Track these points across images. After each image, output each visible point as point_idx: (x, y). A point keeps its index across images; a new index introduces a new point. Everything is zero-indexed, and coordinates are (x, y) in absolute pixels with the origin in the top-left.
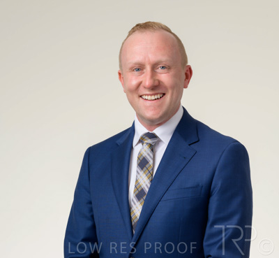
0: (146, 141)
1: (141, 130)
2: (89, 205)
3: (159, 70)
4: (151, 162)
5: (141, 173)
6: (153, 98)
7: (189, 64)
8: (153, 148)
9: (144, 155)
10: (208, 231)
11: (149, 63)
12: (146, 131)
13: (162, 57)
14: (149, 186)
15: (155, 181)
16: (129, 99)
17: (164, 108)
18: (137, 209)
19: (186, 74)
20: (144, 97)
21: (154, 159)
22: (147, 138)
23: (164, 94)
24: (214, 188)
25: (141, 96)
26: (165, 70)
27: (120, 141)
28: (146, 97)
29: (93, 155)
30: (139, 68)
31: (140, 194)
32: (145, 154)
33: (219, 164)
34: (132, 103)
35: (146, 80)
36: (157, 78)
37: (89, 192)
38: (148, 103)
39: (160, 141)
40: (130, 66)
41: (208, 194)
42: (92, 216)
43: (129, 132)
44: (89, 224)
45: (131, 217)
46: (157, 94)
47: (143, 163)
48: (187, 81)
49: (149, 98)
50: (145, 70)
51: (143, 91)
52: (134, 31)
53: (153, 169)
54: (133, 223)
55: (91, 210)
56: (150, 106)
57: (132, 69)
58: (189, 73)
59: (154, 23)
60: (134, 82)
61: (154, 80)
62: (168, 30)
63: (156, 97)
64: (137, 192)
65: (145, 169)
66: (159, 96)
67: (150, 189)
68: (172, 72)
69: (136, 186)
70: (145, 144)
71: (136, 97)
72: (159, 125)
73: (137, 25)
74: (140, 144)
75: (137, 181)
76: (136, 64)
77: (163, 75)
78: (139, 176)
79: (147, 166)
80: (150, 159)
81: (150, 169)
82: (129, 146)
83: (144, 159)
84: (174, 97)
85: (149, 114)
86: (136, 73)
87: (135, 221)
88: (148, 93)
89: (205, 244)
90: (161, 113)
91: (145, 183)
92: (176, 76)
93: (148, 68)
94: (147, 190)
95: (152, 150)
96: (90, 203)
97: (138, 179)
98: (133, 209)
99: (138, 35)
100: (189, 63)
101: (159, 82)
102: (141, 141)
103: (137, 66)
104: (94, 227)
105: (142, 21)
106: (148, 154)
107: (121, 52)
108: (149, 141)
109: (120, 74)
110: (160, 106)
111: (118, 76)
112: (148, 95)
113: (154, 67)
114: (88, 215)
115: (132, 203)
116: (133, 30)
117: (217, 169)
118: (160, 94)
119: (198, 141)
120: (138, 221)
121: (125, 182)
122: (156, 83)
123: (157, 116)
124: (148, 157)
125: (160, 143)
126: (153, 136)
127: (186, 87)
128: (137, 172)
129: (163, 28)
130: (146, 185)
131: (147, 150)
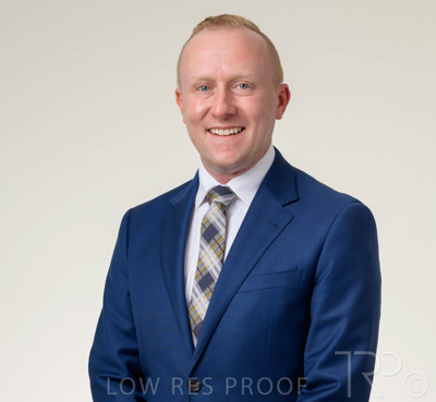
0: (215, 200)
1: (208, 182)
3: (238, 90)
4: (222, 232)
5: (207, 248)
6: (227, 132)
7: (284, 82)
8: (225, 210)
9: (211, 221)
11: (223, 79)
12: (217, 184)
13: (244, 70)
17: (243, 149)
18: (200, 305)
19: (280, 97)
20: (213, 131)
21: (227, 227)
22: (216, 194)
23: (243, 129)
24: (321, 273)
25: (209, 130)
26: (247, 91)
27: (176, 200)
28: (217, 132)
30: (207, 86)
31: (205, 280)
32: (213, 219)
33: (329, 235)
34: (195, 141)
35: (217, 104)
36: (234, 103)
38: (219, 140)
39: (236, 198)
40: (192, 81)
41: (312, 281)
42: (132, 315)
46: (233, 128)
47: (210, 233)
48: (282, 108)
49: (221, 132)
50: (215, 89)
51: (211, 122)
52: (201, 29)
53: (225, 243)
54: (193, 327)
56: (222, 145)
57: (196, 88)
58: (284, 96)
59: (233, 16)
60: (199, 109)
61: (229, 106)
62: (255, 29)
63: (232, 131)
64: (200, 277)
65: (213, 241)
66: (236, 131)
68: (257, 94)
69: (198, 269)
70: (213, 204)
71: (201, 131)
72: (237, 174)
73: (207, 19)
74: (207, 204)
75: (200, 260)
76: (202, 79)
77: (243, 98)
78: (203, 253)
79: (216, 237)
80: (221, 227)
81: (221, 242)
83: (211, 225)
84: (259, 133)
85: (222, 157)
86: (202, 94)
87: (198, 322)
88: (219, 125)
89: (306, 354)
90: (238, 156)
91: (214, 265)
92: (265, 101)
93: (221, 86)
94: (217, 276)
95: (225, 213)
97: (200, 257)
99: (208, 35)
101: (236, 109)
102: (208, 199)
103: (203, 83)
105: (215, 14)
106: (218, 219)
107: (179, 61)
108: (220, 199)
109: (178, 94)
110: (236, 145)
112: (219, 128)
113: (230, 84)
115: (193, 295)
116: (200, 27)
117: (326, 244)
118: (238, 127)
119: (297, 200)
121: (179, 262)
122: (232, 111)
124: (218, 223)
125: (238, 203)
126: (226, 191)
127: (279, 117)
128: (201, 246)
129: (246, 25)
130: (215, 267)
131: (216, 212)
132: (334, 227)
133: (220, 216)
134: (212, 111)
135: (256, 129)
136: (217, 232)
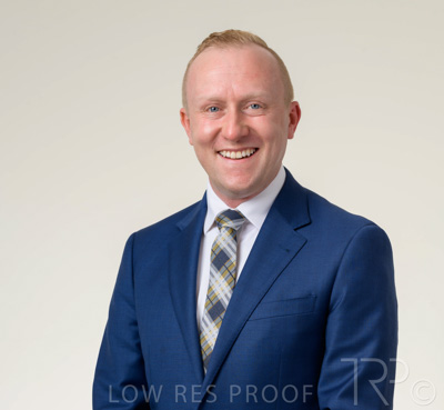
0: (225, 225)
1: (217, 206)
2: (133, 328)
3: (250, 110)
4: (233, 258)
5: (218, 275)
6: (239, 155)
8: (236, 235)
9: (222, 247)
10: (326, 369)
11: (234, 100)
12: (226, 207)
14: (230, 296)
15: (239, 289)
16: (198, 156)
17: (257, 172)
18: (211, 333)
19: (291, 115)
20: (224, 153)
21: (238, 254)
22: (226, 219)
23: (257, 149)
24: (335, 300)
25: (218, 152)
26: (259, 111)
27: (183, 224)
28: (228, 154)
29: (139, 246)
30: (217, 107)
31: (215, 311)
32: (223, 245)
33: (344, 260)
34: (204, 163)
35: (229, 125)
36: (246, 123)
37: (133, 307)
38: (230, 164)
39: (247, 223)
40: (202, 103)
41: (326, 309)
42: (139, 345)
43: (198, 209)
44: (133, 357)
45: (200, 348)
46: (245, 149)
47: (220, 260)
48: (292, 126)
49: (233, 155)
50: (226, 111)
51: (222, 144)
52: (207, 46)
53: (236, 270)
54: (204, 357)
55: (137, 335)
56: (234, 169)
57: (205, 109)
58: (295, 114)
59: (239, 32)
60: (208, 130)
61: (242, 127)
62: (263, 45)
63: (244, 154)
64: (211, 306)
65: (223, 268)
66: (248, 153)
67: (231, 301)
68: (270, 114)
69: (208, 297)
70: (223, 229)
71: (210, 154)
72: (247, 199)
73: (213, 36)
74: (216, 229)
75: (210, 288)
76: (211, 100)
77: (255, 118)
78: (213, 281)
79: (227, 264)
80: (232, 253)
81: (232, 269)
82: (198, 232)
83: (222, 252)
84: (273, 154)
85: (232, 181)
86: (211, 114)
87: (208, 353)
88: (231, 147)
89: (320, 389)
90: (251, 180)
91: (224, 292)
92: (276, 120)
93: (231, 108)
94: (226, 303)
95: (235, 239)
96: (135, 323)
97: (212, 285)
98: (204, 333)
99: (215, 54)
100: (296, 98)
101: (249, 129)
102: (217, 223)
103: (213, 104)
104: (141, 362)
105: (220, 29)
106: (229, 245)
108: (231, 224)
109: (183, 114)
110: (250, 169)
111: (179, 117)
112: (231, 151)
113: (241, 105)
114: (132, 343)
115: (203, 325)
116: (206, 44)
118: (251, 148)
119: (310, 223)
120: (212, 354)
121: (191, 289)
122: (245, 132)
123: (245, 186)
124: (229, 249)
125: (249, 227)
126: (236, 216)
127: (291, 137)
128: (211, 273)
129: (254, 42)
130: (226, 295)
131: (227, 238)
132: (348, 251)
133: (231, 243)
134: (223, 132)
135: (270, 150)
136: (228, 259)
